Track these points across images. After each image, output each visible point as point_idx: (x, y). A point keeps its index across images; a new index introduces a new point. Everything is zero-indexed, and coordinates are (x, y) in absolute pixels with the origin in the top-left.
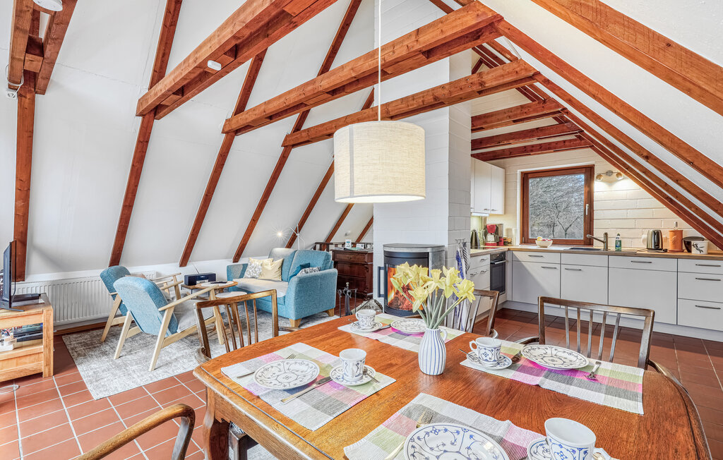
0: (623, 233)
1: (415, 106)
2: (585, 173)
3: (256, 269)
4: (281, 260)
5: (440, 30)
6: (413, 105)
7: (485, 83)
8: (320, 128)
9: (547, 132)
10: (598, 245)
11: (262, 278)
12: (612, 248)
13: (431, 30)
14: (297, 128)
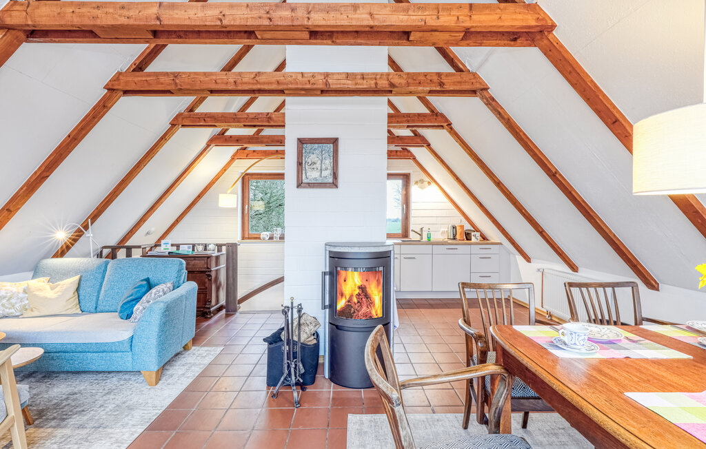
0: (430, 227)
1: (365, 86)
2: (402, 179)
3: (13, 301)
4: (77, 277)
5: (499, 16)
6: (363, 84)
7: (444, 84)
8: (202, 78)
9: (406, 141)
10: (413, 236)
11: (38, 314)
12: (425, 239)
13: (487, 12)
14: (140, 67)
